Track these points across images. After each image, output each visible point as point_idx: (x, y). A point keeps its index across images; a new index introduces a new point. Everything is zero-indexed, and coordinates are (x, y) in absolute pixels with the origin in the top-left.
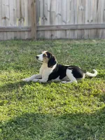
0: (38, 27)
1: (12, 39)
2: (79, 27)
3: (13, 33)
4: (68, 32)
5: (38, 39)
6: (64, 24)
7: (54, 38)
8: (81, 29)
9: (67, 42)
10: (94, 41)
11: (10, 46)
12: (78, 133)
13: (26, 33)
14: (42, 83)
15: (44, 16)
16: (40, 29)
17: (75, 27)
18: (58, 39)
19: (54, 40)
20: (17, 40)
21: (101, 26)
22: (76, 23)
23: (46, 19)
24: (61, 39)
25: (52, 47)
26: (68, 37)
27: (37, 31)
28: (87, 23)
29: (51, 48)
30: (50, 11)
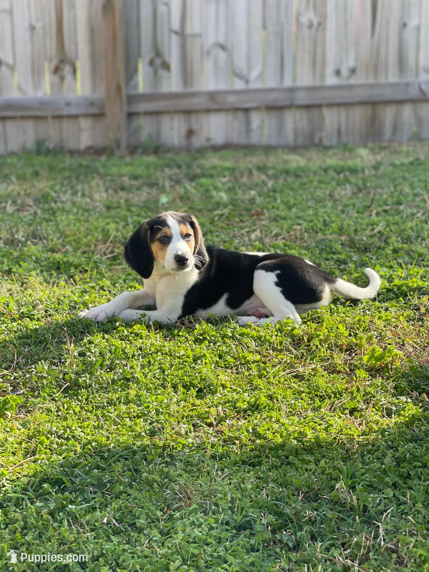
0: (132, 99)
1: (24, 150)
2: (302, 98)
3: (30, 125)
4: (256, 119)
5: (133, 150)
6: (239, 85)
7: (198, 142)
8: (308, 107)
9: (254, 160)
10: (363, 152)
11: (22, 178)
12: (312, 522)
13: (85, 123)
14: (159, 326)
15: (158, 53)
16: (142, 107)
17: (282, 99)
18: (216, 149)
19: (201, 151)
20: (48, 152)
21: (388, 94)
22: (288, 83)
23: (166, 66)
24: (227, 146)
25: (193, 178)
26: (255, 139)
27: (130, 115)
28: (331, 80)
29: (189, 186)
30: (182, 34)
